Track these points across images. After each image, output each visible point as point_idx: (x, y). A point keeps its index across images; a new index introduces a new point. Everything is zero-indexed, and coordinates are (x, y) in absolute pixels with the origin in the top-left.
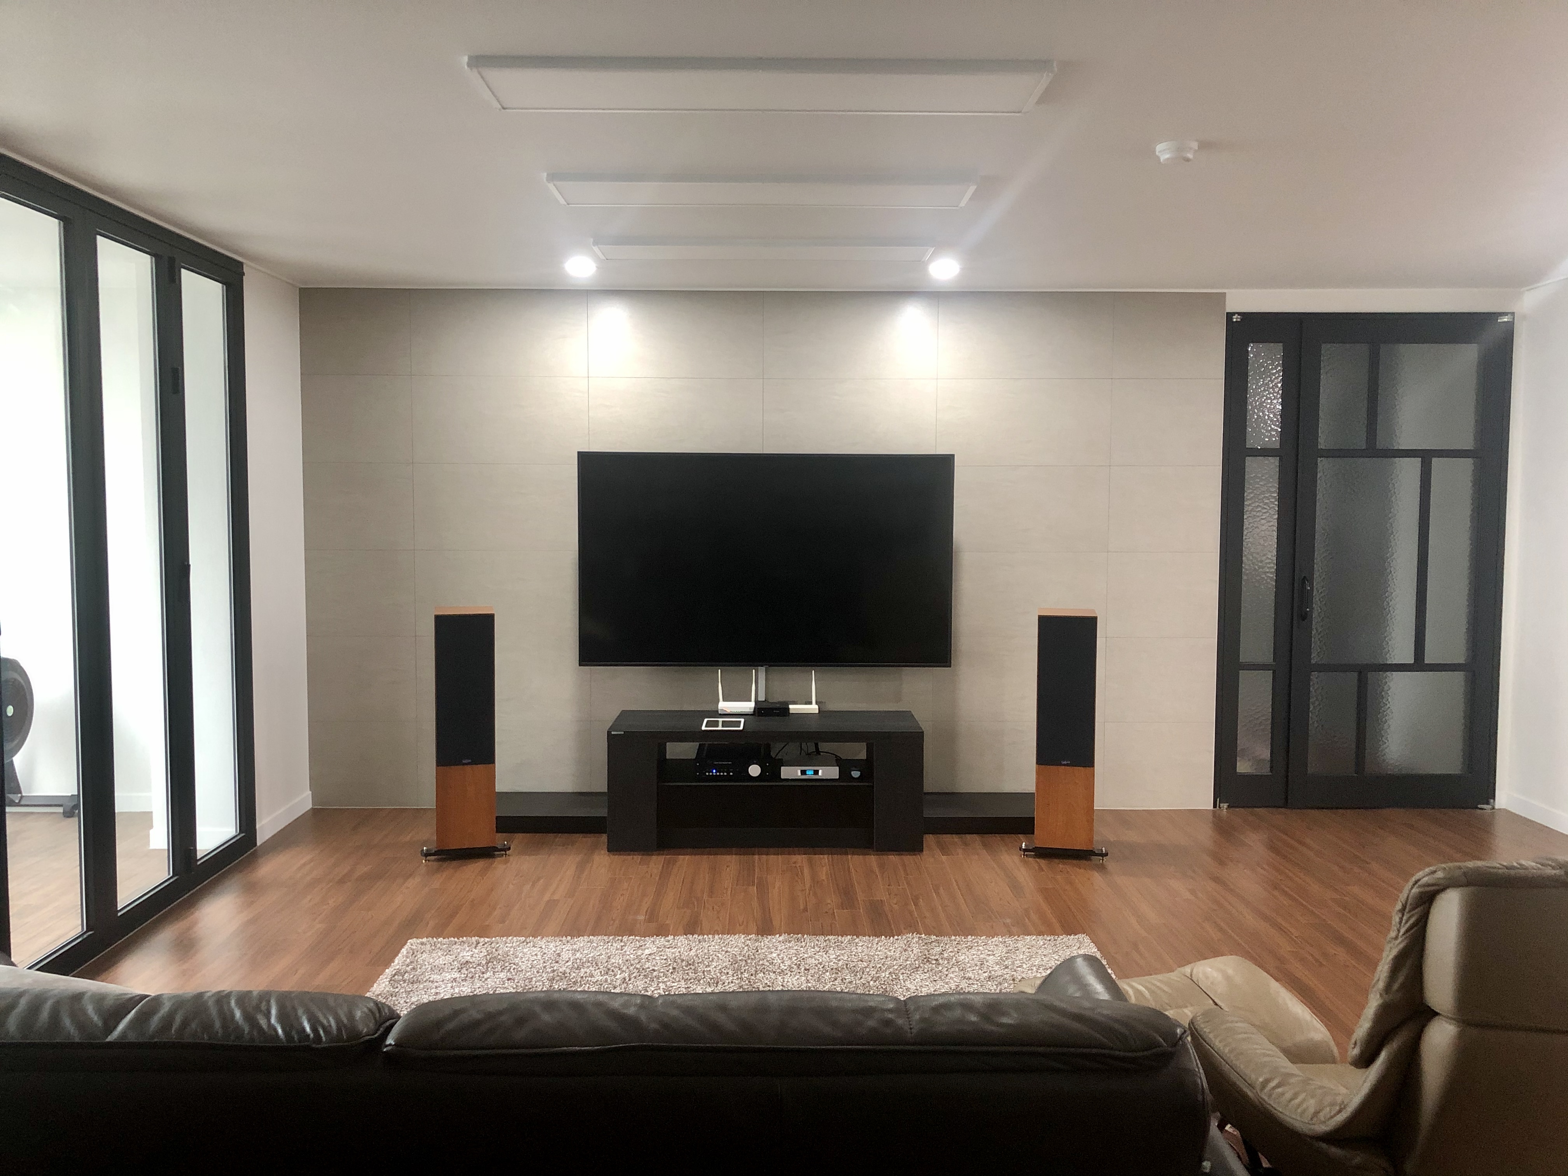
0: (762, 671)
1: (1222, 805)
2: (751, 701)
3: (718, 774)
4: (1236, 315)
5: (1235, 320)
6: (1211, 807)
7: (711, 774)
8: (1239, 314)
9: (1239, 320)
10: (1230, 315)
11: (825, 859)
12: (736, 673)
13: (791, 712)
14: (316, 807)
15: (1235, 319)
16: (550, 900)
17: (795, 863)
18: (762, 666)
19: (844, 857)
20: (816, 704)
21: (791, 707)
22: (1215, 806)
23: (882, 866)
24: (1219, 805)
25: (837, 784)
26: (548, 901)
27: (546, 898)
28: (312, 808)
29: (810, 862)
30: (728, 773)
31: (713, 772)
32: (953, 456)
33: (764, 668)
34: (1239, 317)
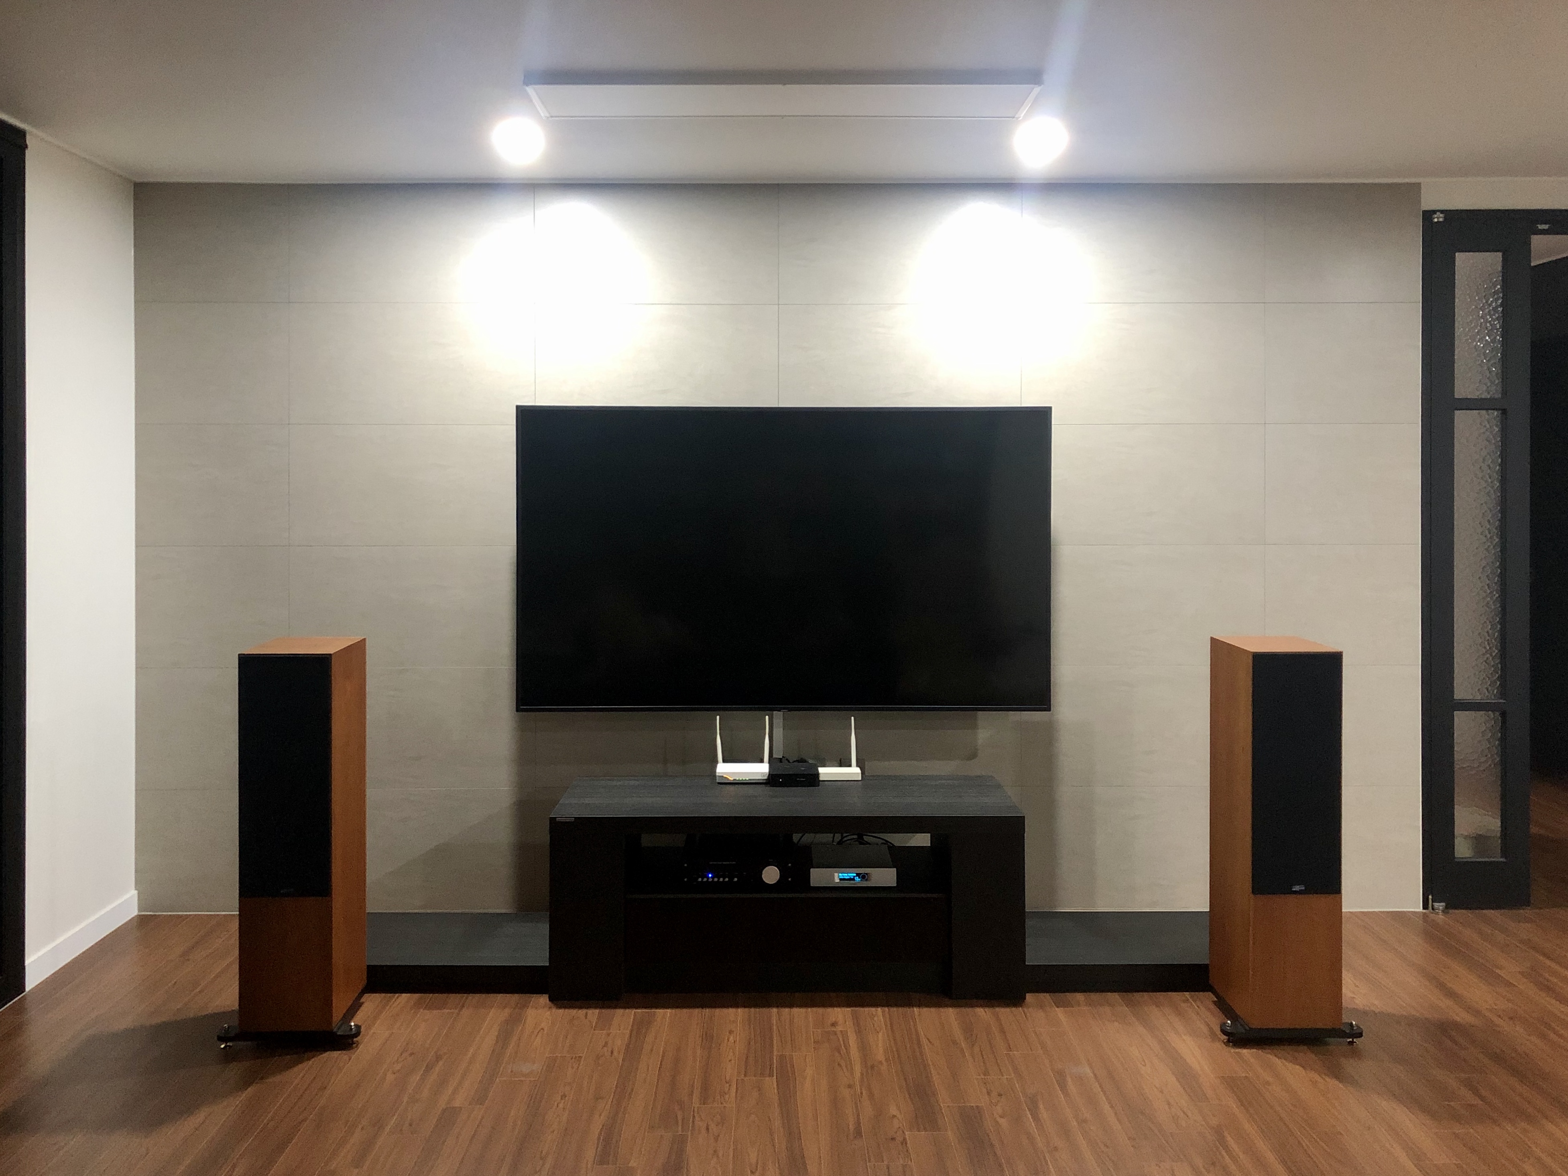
0: (778, 715)
1: (1436, 905)
2: (762, 761)
3: (716, 880)
4: (1438, 213)
5: (1436, 220)
6: (1420, 909)
7: (705, 879)
8: (1442, 212)
9: (1441, 220)
10: (1428, 215)
11: (878, 1016)
12: (741, 718)
13: (821, 779)
14: (143, 913)
15: (1438, 218)
16: (447, 1108)
17: (834, 1025)
18: (779, 711)
19: (908, 1010)
20: (857, 766)
21: (821, 770)
22: (1425, 906)
23: (968, 1030)
24: (1433, 906)
25: (893, 895)
26: (444, 1111)
27: (442, 1104)
28: (139, 916)
29: (856, 1019)
30: (731, 879)
31: (708, 878)
32: (1050, 408)
33: (781, 713)
34: (1441, 215)
